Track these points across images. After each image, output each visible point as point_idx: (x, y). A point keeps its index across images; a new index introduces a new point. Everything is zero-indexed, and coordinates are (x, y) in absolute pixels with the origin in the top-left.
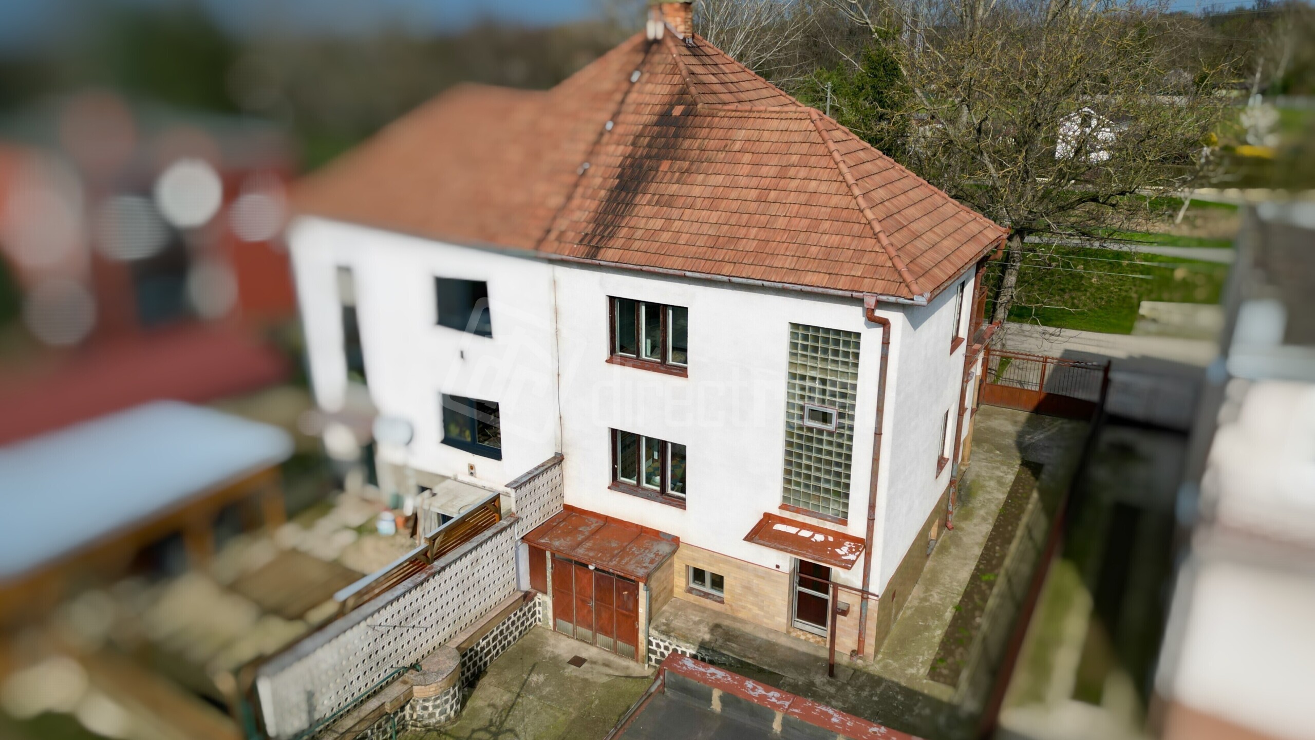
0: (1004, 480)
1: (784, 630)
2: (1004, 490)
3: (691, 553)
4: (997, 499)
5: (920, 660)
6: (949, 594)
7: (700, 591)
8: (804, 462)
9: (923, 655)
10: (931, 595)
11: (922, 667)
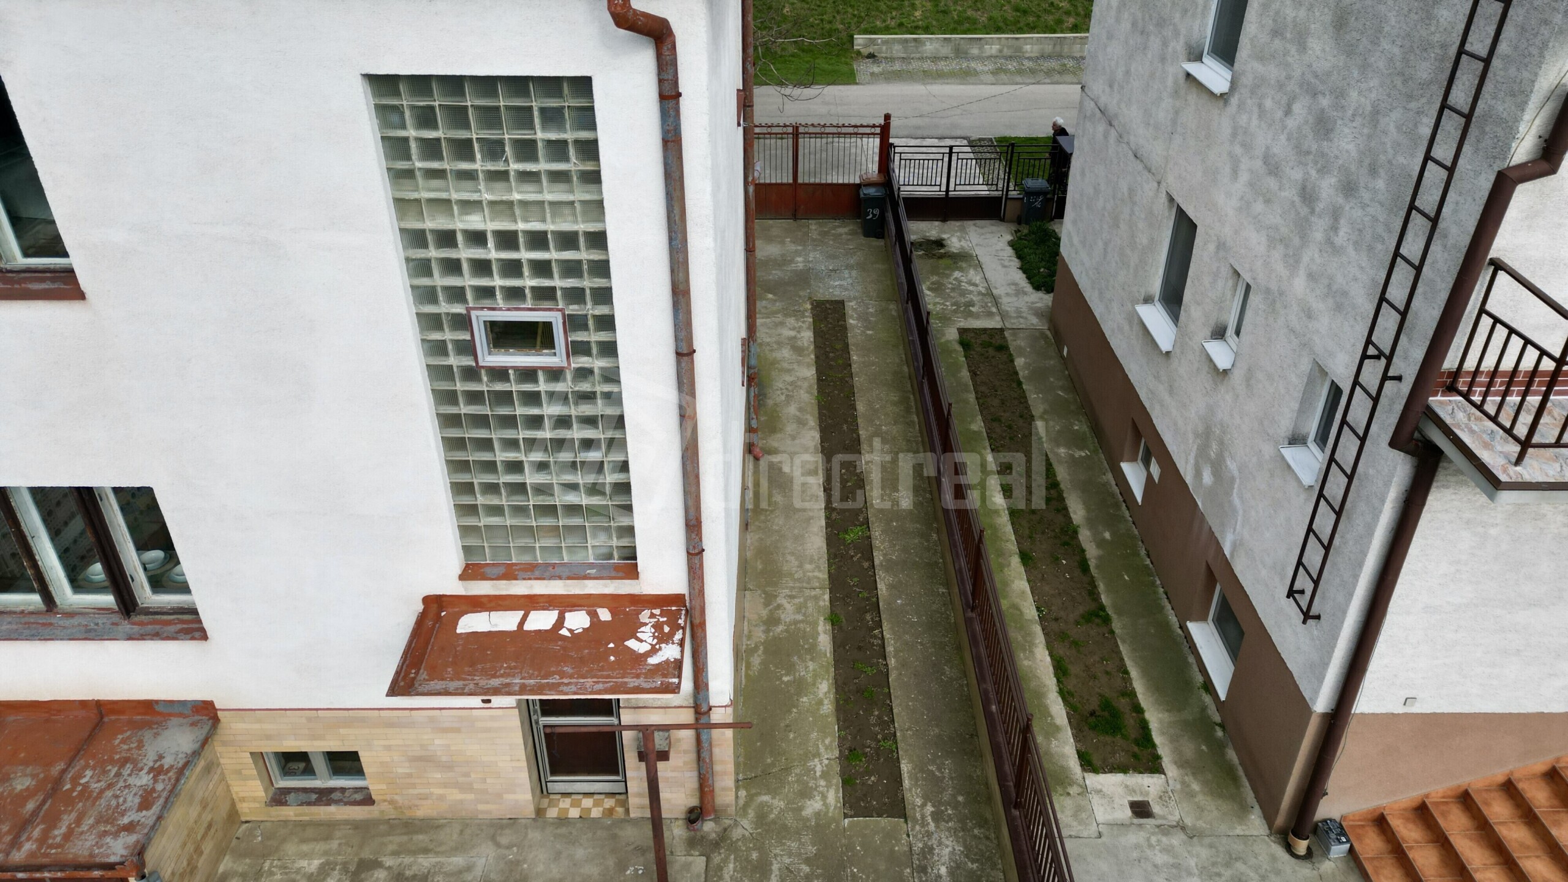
0: (799, 343)
1: (530, 811)
2: (808, 360)
3: (257, 726)
4: (805, 379)
5: (819, 769)
6: (807, 592)
7: (305, 790)
8: (501, 456)
9: (817, 755)
10: (779, 607)
11: (828, 787)
